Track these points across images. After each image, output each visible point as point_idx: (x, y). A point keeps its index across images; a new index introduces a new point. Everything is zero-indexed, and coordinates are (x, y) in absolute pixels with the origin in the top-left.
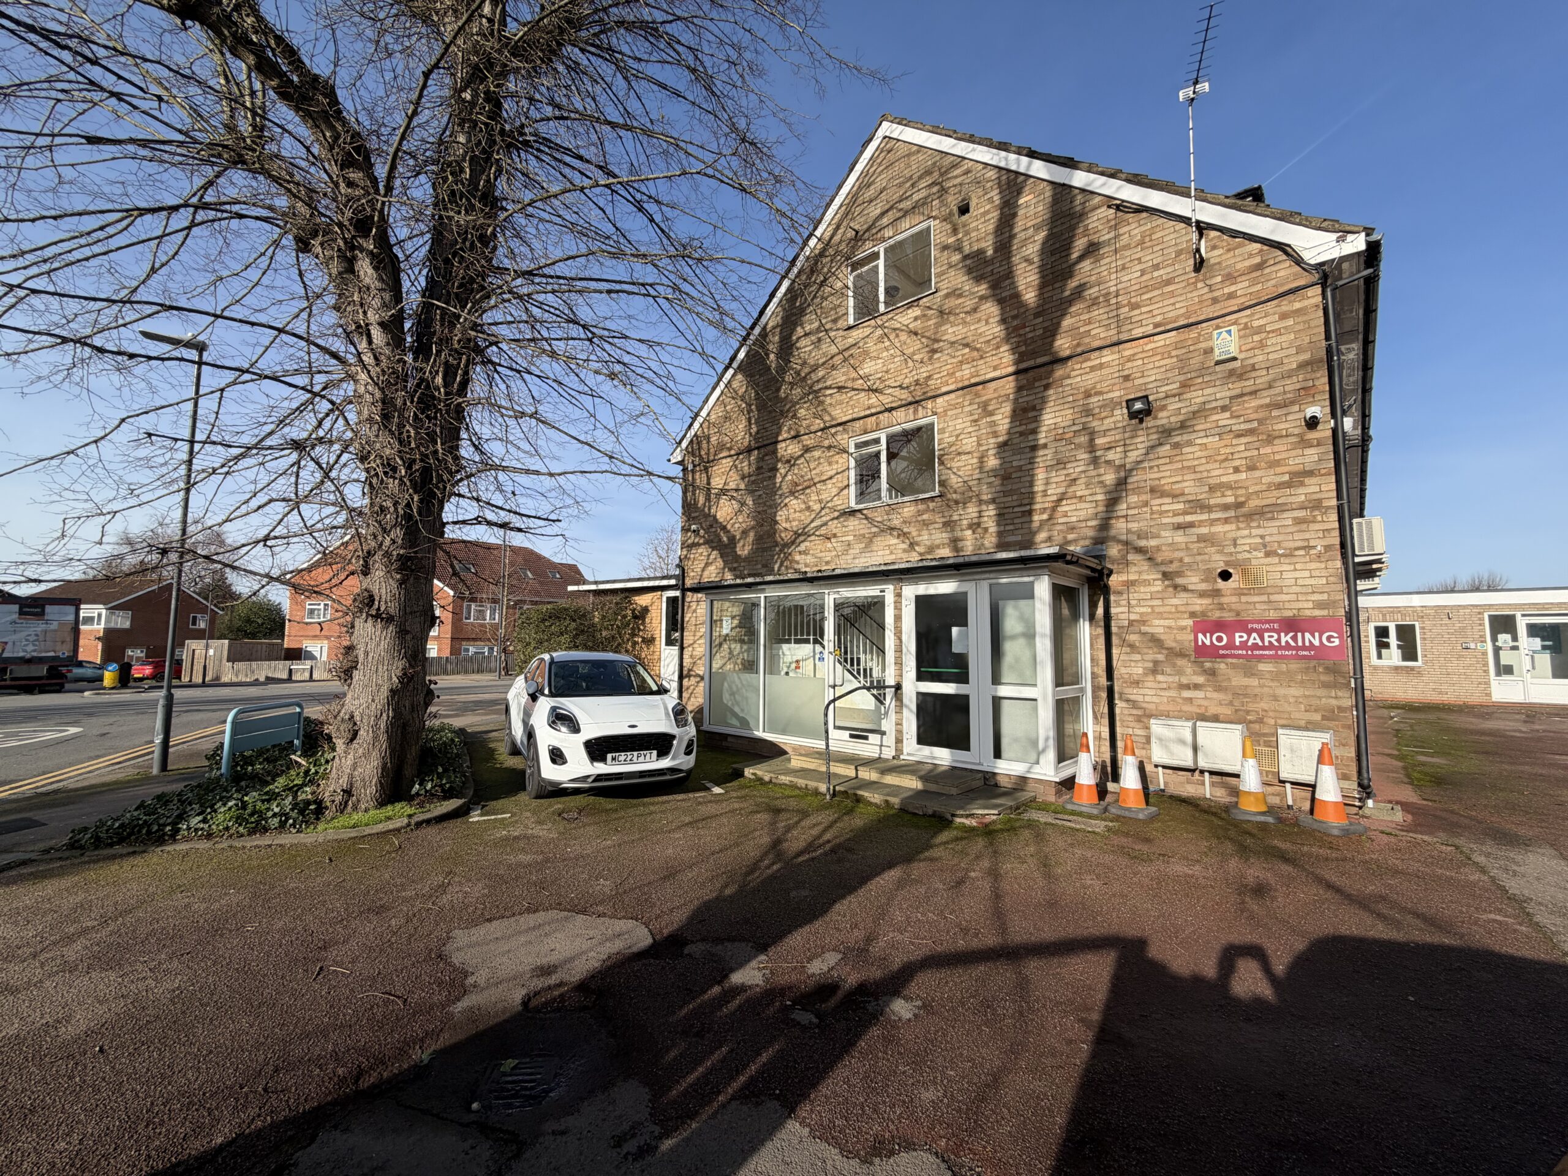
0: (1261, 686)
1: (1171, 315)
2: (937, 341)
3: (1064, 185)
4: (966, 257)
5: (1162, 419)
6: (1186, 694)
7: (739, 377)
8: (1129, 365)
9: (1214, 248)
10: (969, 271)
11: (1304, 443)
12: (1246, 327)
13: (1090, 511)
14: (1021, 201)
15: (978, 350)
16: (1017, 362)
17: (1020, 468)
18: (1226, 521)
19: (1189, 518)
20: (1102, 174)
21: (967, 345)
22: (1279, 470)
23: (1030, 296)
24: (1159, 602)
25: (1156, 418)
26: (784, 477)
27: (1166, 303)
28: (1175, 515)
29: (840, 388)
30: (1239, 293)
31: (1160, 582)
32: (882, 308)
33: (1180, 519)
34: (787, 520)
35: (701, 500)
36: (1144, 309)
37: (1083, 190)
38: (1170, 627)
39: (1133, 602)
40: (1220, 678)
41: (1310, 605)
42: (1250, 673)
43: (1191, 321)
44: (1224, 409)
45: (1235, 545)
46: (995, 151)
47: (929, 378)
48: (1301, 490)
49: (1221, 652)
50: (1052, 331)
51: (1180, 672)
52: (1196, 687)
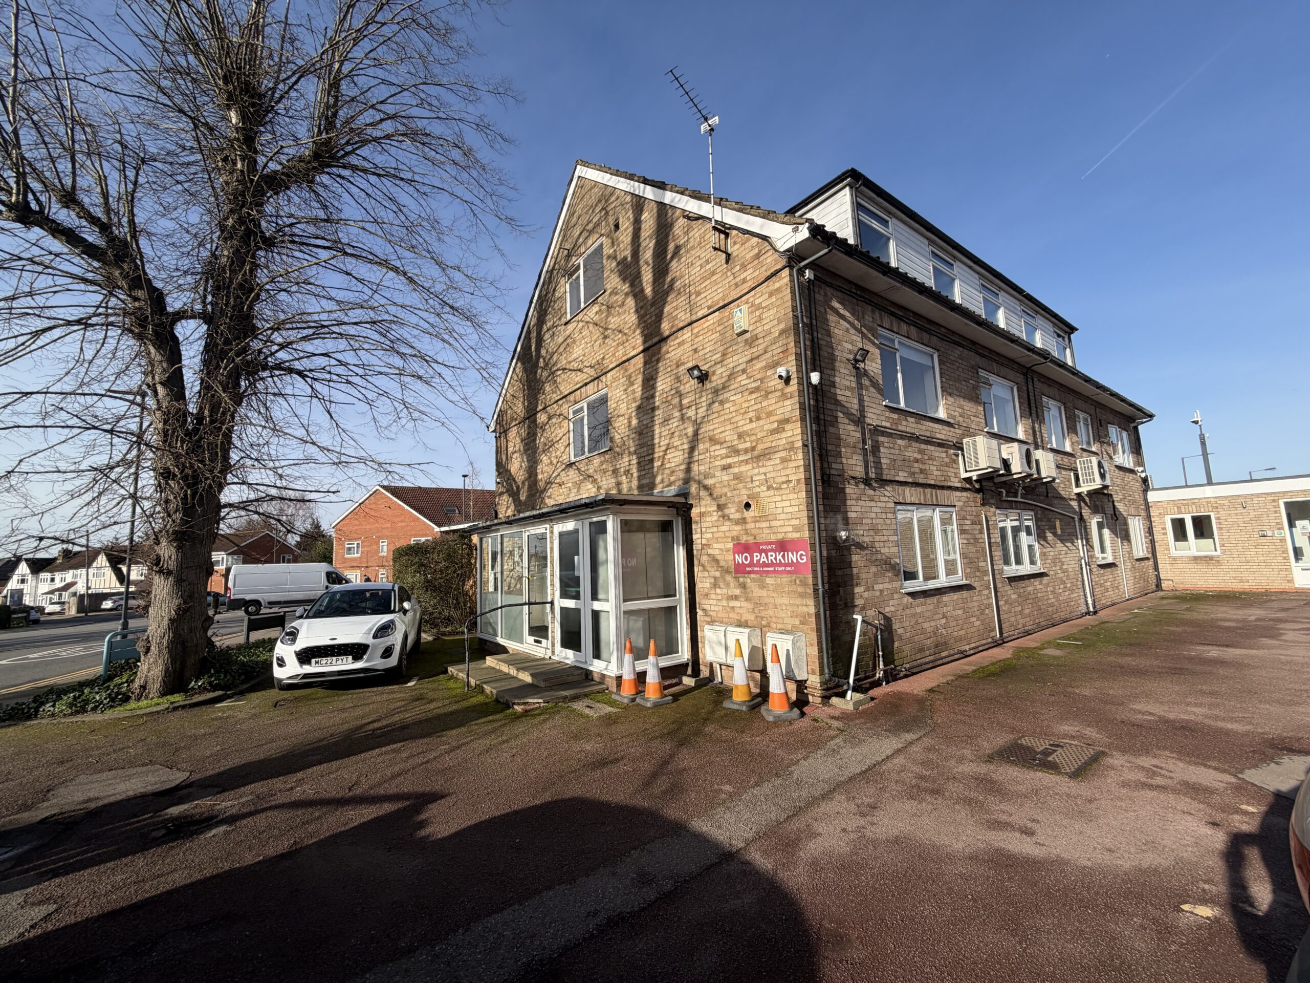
0: (768, 597)
1: (716, 299)
2: (606, 329)
3: (661, 203)
4: (618, 264)
5: (715, 381)
6: (733, 603)
7: (519, 364)
8: (697, 340)
9: (735, 243)
10: (621, 273)
11: (784, 397)
12: (752, 306)
13: (681, 458)
14: (643, 218)
15: (625, 334)
16: (644, 342)
17: (647, 426)
18: (747, 462)
19: (729, 461)
20: (677, 192)
21: (620, 331)
22: (772, 419)
23: (648, 290)
24: (715, 529)
25: (710, 382)
26: (541, 441)
27: (713, 289)
28: (722, 458)
29: (564, 369)
30: (748, 278)
31: (715, 513)
32: (582, 306)
33: (724, 462)
34: (542, 473)
35: (504, 457)
36: (703, 296)
37: (671, 206)
38: (722, 550)
39: (704, 530)
40: (748, 590)
41: (790, 529)
42: (763, 586)
43: (726, 302)
44: (744, 371)
45: (752, 481)
46: (628, 181)
47: (603, 358)
48: (784, 435)
49: (748, 569)
50: (659, 318)
51: (728, 586)
52: (736, 598)
